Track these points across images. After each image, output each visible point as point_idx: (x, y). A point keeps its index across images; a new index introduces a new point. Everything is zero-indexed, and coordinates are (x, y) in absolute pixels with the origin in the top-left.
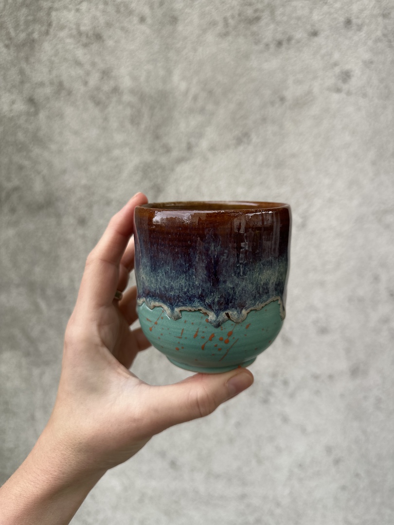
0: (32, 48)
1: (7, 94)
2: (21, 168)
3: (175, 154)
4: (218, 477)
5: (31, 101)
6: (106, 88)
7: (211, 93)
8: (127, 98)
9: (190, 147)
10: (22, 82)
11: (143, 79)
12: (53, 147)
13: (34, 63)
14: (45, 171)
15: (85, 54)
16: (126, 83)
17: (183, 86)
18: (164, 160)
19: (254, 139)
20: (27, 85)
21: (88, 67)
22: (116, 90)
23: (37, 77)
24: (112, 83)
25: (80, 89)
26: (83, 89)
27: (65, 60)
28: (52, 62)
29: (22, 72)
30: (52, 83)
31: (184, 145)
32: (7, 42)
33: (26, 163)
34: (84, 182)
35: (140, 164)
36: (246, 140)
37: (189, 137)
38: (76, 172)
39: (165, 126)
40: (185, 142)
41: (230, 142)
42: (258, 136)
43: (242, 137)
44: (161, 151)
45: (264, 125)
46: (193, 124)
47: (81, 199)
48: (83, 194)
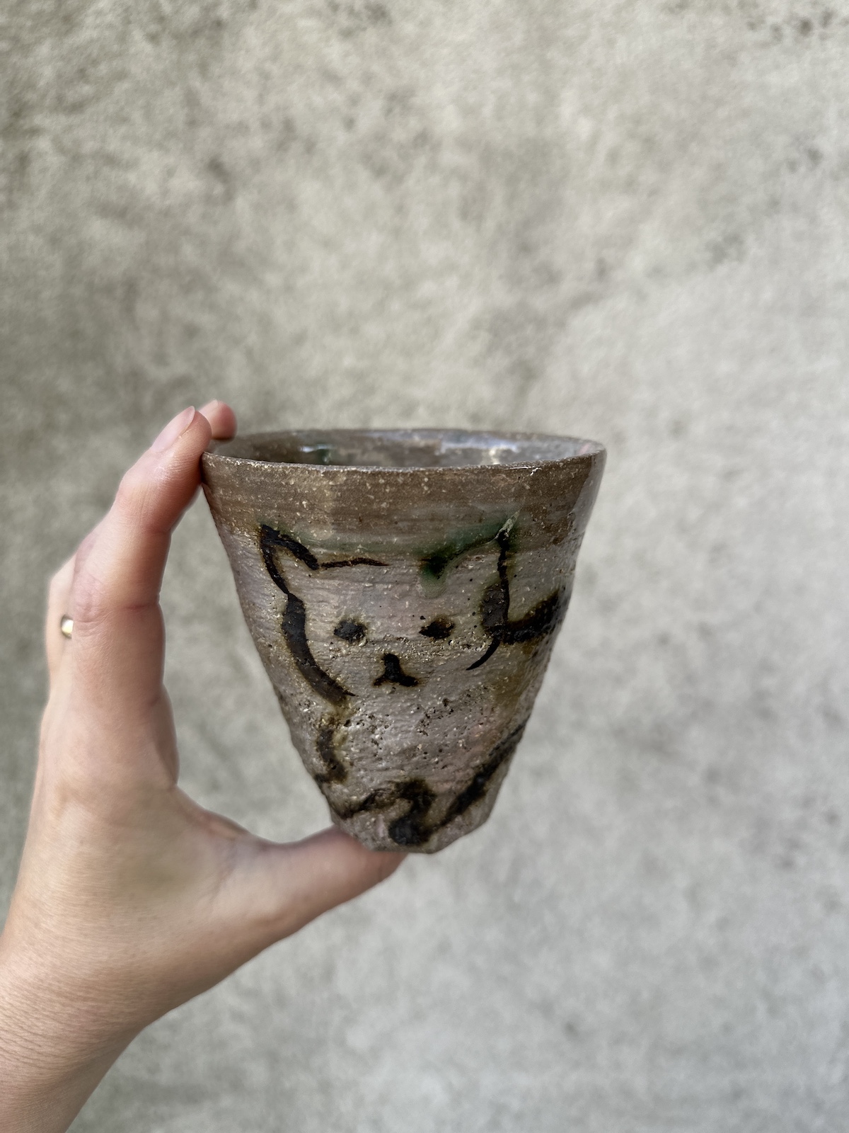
0: (215, 43)
1: (155, 154)
2: (191, 332)
3: (568, 288)
4: (677, 1051)
5: (216, 168)
6: (400, 134)
7: (649, 143)
8: (450, 157)
9: (602, 271)
10: (192, 123)
11: (487, 111)
12: (273, 279)
13: (219, 77)
15: (347, 55)
16: (449, 122)
17: (584, 128)
18: (541, 302)
19: (754, 248)
20: (204, 133)
21: (354, 85)
22: (423, 139)
23: (230, 112)
24: (414, 124)
25: (336, 138)
26: (342, 137)
27: (298, 68)
28: (266, 76)
29: (191, 100)
30: (266, 125)
31: (589, 266)
32: (153, 28)
33: (205, 320)
35: (483, 313)
36: (733, 251)
37: (600, 246)
38: (329, 339)
39: (543, 222)
40: (592, 257)
41: (697, 257)
42: (759, 242)
43: (724, 245)
44: (533, 281)
45: (774, 216)
46: (609, 216)
47: (342, 405)
48: (347, 391)
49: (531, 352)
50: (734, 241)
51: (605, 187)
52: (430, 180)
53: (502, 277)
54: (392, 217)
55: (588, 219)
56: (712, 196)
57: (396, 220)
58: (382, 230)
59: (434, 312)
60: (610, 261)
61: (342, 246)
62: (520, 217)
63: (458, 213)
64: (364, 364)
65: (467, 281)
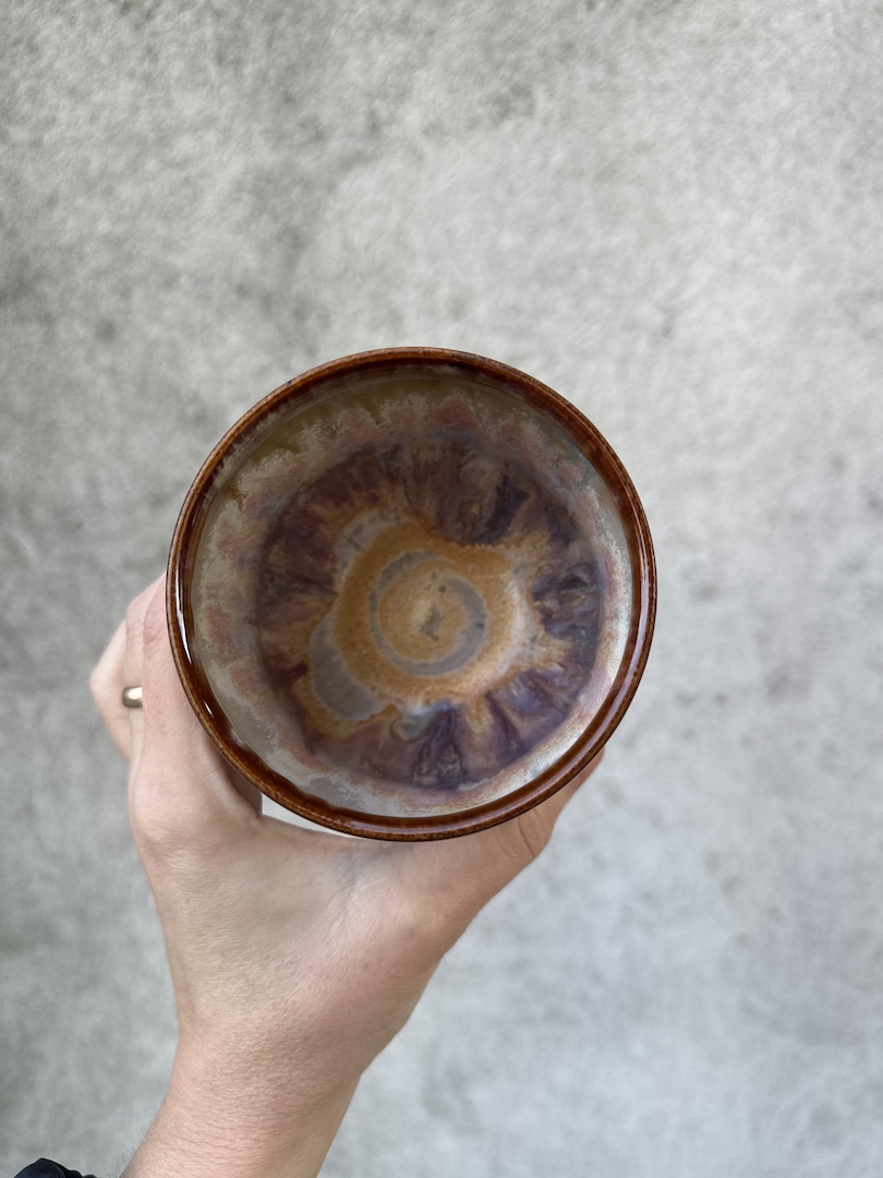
3: (336, 145)
9: (374, 127)
18: (308, 162)
19: (542, 101)
31: (360, 121)
34: (103, 227)
35: (245, 173)
36: (520, 104)
37: (371, 96)
38: (80, 201)
39: (308, 66)
40: (362, 109)
41: (480, 111)
42: (551, 93)
43: (511, 98)
44: (299, 137)
45: (571, 63)
46: (382, 60)
47: (99, 274)
48: (104, 259)
49: (298, 217)
50: (522, 91)
51: (377, 25)
52: (181, 15)
53: (266, 132)
54: (142, 60)
55: (358, 63)
56: (498, 38)
57: (146, 64)
58: (132, 75)
59: (193, 171)
60: (383, 114)
61: (89, 94)
62: (283, 61)
63: (213, 55)
64: (121, 228)
65: (226, 136)
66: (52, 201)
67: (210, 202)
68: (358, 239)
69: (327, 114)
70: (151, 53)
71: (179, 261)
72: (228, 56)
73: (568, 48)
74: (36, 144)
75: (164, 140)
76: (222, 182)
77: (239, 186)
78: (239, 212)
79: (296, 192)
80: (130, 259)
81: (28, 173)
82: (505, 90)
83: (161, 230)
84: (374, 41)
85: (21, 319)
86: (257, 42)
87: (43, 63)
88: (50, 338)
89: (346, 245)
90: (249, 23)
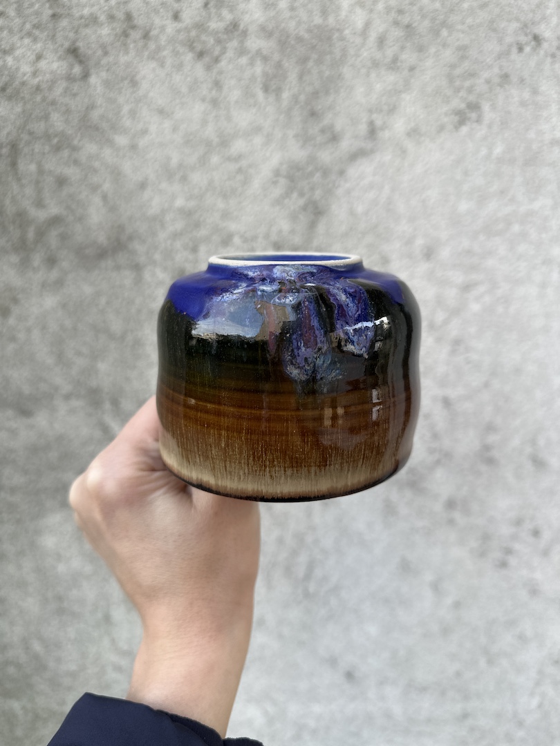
3: (346, 144)
5: (73, 52)
7: (409, 29)
9: (372, 132)
11: (283, 3)
14: (107, 186)
18: (326, 156)
25: (165, 27)
31: (363, 128)
34: (179, 202)
35: (281, 164)
36: (474, 115)
37: (370, 111)
38: (164, 185)
39: (327, 93)
40: (364, 120)
41: (446, 120)
42: (493, 107)
43: (467, 111)
44: (319, 139)
45: (506, 86)
46: (378, 87)
47: (175, 236)
48: (179, 225)
49: (318, 194)
50: (474, 107)
51: (376, 64)
52: (239, 60)
53: (296, 136)
54: (211, 90)
55: (362, 90)
56: (458, 71)
57: (214, 92)
58: (203, 100)
59: (244, 163)
60: (379, 123)
61: (173, 113)
62: (309, 89)
63: (261, 86)
64: (192, 204)
65: (269, 139)
66: (143, 186)
67: (256, 184)
68: (360, 209)
69: (339, 124)
70: (217, 85)
71: (233, 226)
72: (271, 85)
73: (505, 78)
74: (133, 147)
75: (224, 142)
76: (266, 171)
77: (277, 173)
78: (277, 191)
79: (317, 177)
80: (197, 225)
81: (127, 167)
82: (463, 106)
83: (221, 204)
84: (373, 75)
85: (118, 268)
86: (292, 77)
87: (141, 93)
88: (138, 281)
89: (352, 213)
90: (287, 64)
